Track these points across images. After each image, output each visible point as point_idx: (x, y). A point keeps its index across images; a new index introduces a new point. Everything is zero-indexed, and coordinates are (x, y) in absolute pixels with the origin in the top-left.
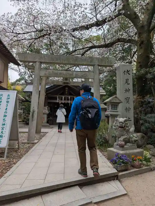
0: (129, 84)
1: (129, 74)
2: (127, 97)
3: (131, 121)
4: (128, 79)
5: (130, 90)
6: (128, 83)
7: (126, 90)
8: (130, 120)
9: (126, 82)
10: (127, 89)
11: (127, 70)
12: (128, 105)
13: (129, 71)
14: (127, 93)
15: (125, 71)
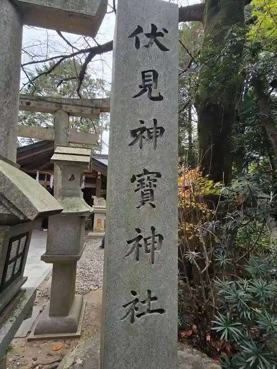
0: (160, 98)
1: (163, 48)
2: (146, 172)
3: (161, 311)
4: (156, 75)
5: (162, 130)
6: (154, 95)
7: (143, 129)
8: (155, 305)
9: (144, 88)
10: (149, 124)
11: (154, 27)
12: (146, 219)
13: (161, 35)
14: (148, 144)
15: (139, 30)
